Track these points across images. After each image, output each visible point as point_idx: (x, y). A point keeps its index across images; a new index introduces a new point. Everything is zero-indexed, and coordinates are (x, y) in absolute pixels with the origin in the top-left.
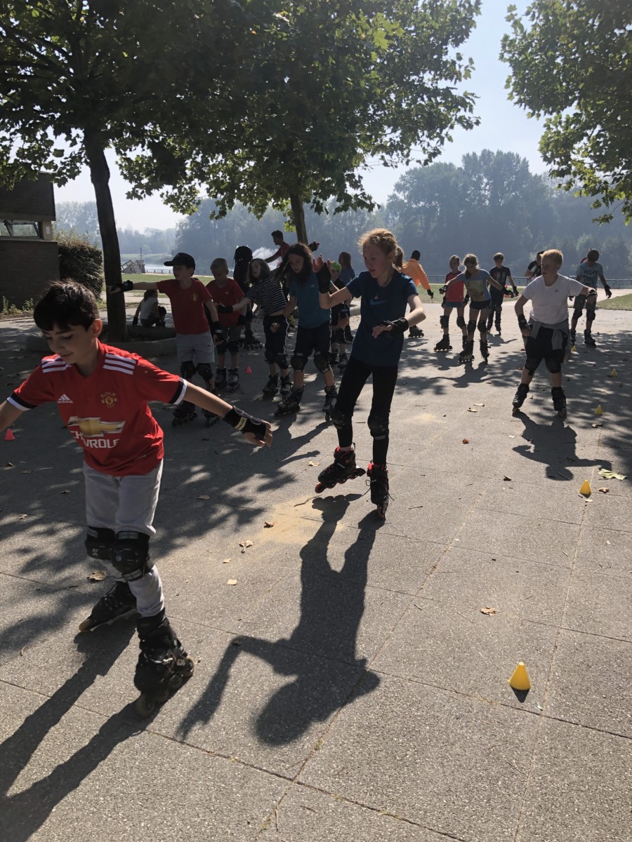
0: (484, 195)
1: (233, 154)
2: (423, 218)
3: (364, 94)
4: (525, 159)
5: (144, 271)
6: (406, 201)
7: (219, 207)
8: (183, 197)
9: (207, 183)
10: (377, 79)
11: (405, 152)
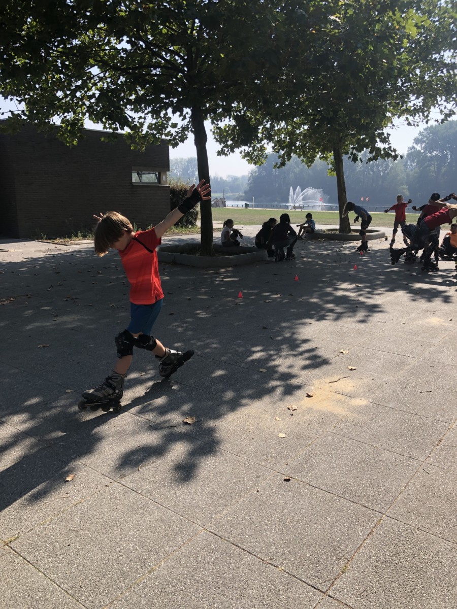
1: (293, 121)
2: (436, 163)
3: (396, 71)
5: (225, 206)
6: (422, 151)
7: (281, 159)
8: (256, 153)
9: (273, 143)
10: (407, 59)
11: (426, 114)
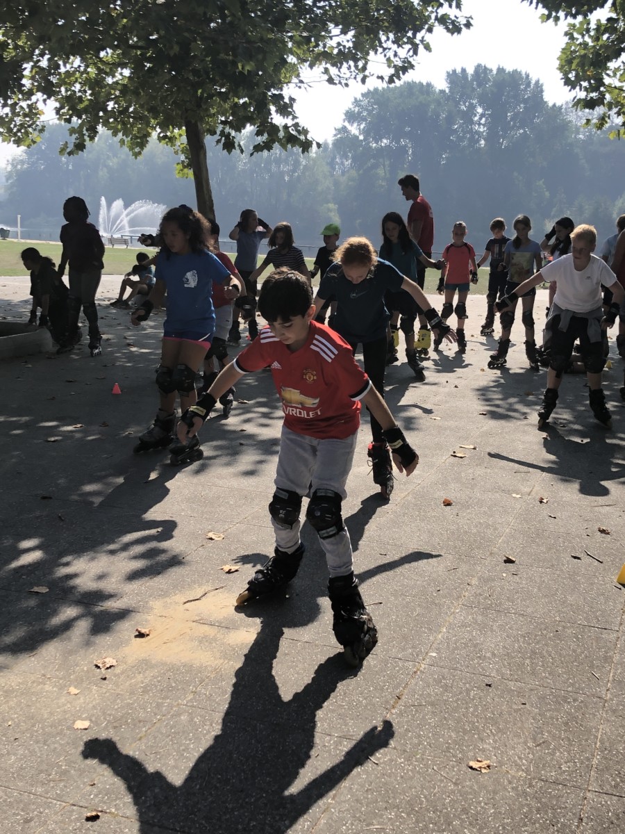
0: (478, 132)
1: (98, 57)
2: (387, 163)
4: (537, 82)
6: (361, 137)
7: (74, 136)
8: (18, 120)
9: (56, 100)
11: (360, 64)
